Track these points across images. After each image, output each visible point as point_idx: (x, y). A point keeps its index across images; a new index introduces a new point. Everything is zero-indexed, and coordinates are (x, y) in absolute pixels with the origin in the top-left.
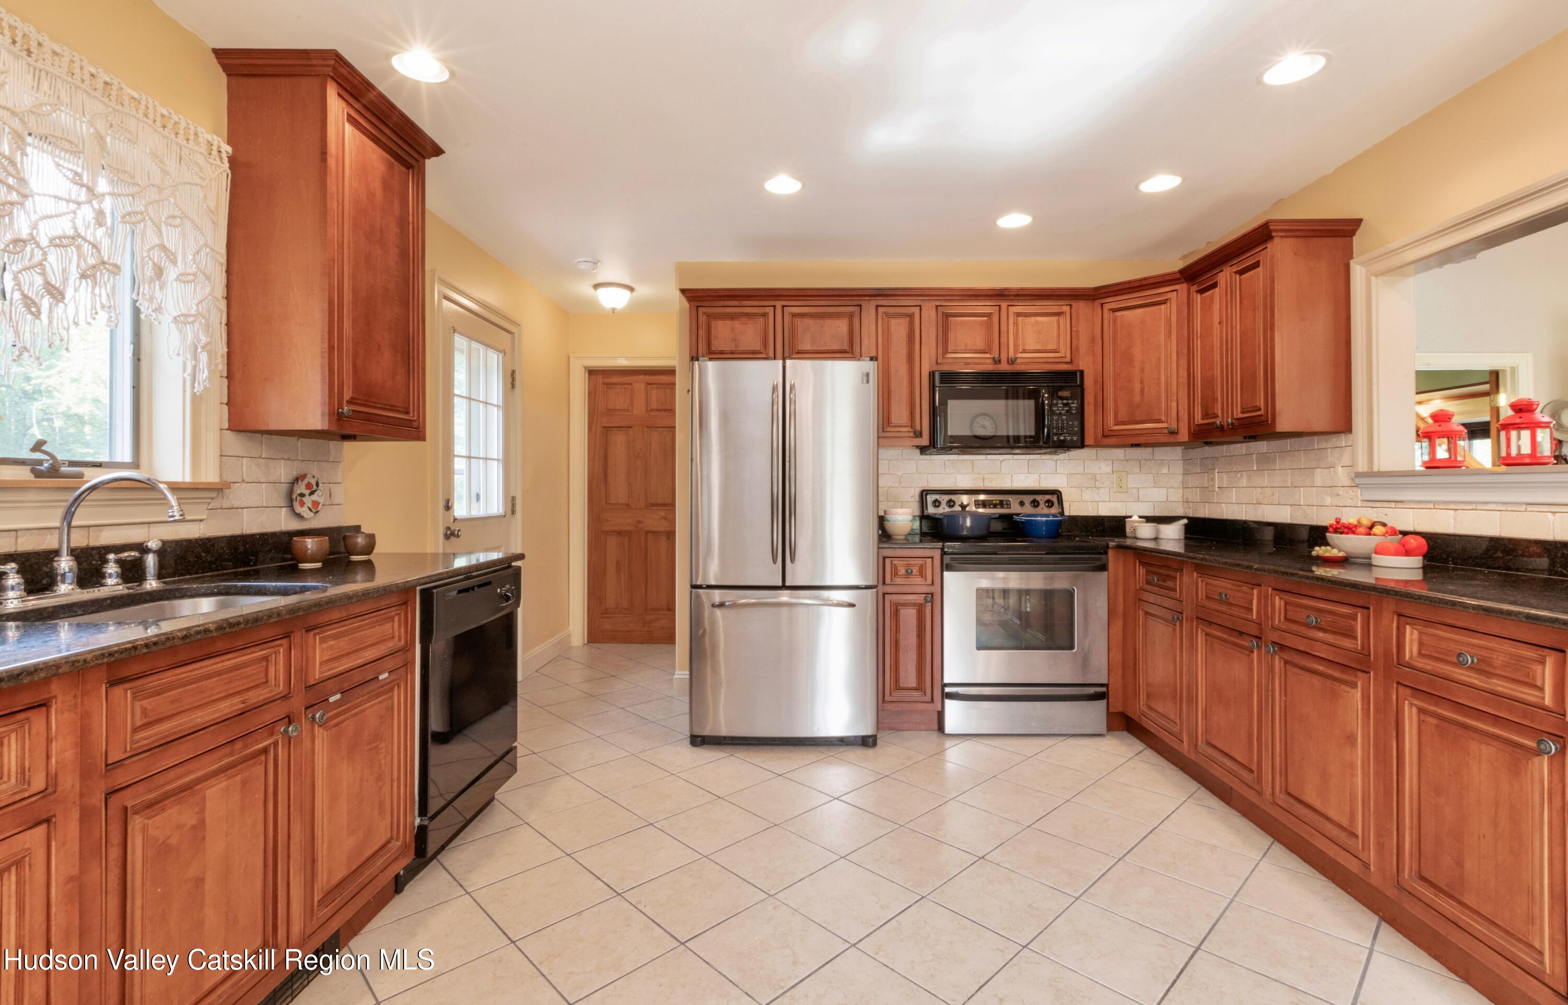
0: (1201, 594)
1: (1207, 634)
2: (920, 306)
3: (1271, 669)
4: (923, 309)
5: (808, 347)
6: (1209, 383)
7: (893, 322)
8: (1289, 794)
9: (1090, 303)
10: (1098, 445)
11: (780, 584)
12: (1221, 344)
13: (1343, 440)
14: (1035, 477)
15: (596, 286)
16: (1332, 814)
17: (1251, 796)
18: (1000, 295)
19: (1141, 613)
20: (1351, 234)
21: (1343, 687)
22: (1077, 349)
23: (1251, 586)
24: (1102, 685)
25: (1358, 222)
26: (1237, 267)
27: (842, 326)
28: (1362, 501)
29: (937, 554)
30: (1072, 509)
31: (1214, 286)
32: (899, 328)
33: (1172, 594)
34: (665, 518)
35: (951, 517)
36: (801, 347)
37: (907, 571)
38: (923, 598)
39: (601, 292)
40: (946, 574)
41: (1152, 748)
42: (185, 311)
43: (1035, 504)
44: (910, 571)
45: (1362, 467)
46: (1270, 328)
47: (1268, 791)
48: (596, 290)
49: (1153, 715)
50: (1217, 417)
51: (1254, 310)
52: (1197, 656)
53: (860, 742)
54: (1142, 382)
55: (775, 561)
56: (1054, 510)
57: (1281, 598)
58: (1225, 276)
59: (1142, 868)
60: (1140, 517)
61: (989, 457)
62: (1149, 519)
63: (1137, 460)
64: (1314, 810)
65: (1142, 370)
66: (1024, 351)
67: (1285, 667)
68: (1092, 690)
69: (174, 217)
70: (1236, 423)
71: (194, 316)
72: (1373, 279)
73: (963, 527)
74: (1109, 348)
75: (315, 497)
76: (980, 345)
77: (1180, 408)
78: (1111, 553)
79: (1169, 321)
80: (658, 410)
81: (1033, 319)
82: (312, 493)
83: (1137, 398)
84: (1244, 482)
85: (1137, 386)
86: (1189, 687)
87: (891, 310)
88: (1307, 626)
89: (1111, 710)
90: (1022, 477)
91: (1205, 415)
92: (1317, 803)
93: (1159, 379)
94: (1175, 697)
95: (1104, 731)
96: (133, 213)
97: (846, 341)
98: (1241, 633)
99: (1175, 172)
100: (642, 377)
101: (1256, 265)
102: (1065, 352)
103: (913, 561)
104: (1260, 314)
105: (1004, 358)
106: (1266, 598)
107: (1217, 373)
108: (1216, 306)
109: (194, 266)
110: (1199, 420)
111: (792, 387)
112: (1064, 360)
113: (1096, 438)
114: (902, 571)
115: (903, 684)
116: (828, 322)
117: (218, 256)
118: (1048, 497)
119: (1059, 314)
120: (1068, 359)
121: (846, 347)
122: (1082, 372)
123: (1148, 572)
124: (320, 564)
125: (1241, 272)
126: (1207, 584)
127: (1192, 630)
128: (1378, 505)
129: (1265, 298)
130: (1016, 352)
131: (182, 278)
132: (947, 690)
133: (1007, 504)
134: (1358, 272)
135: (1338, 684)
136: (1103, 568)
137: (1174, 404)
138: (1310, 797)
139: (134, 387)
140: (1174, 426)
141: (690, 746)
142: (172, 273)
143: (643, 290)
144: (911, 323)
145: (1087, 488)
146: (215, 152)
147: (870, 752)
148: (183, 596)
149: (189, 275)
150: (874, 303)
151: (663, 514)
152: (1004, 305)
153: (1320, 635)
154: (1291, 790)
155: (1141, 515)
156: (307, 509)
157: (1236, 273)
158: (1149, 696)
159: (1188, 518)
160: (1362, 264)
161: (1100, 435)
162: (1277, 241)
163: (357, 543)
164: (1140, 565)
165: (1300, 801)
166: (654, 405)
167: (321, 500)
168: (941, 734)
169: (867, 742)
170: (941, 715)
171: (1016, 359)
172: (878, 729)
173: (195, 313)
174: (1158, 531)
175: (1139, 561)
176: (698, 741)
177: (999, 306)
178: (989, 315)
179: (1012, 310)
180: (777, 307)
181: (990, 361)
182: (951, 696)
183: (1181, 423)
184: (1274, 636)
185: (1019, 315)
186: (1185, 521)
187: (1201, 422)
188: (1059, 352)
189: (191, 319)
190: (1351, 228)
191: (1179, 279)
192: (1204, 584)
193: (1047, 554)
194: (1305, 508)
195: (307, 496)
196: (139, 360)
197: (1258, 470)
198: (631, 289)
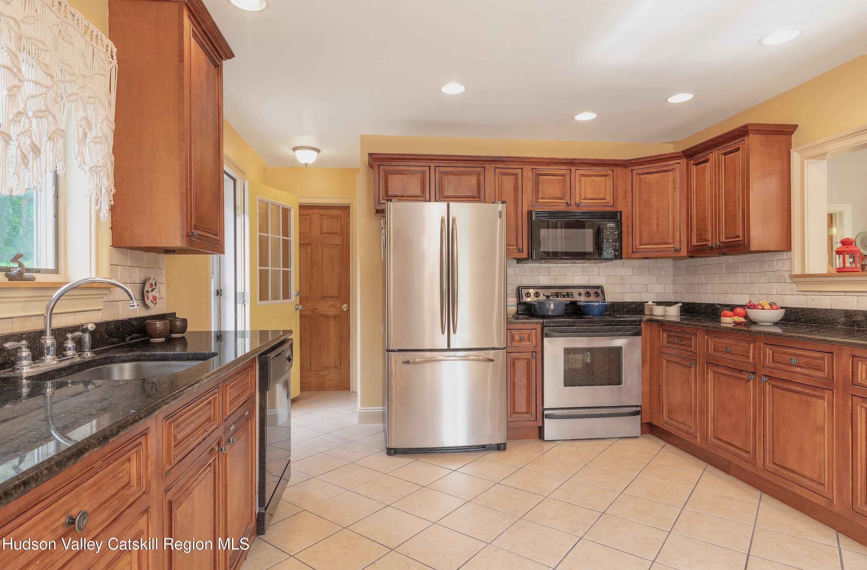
0: (711, 348)
1: (714, 372)
2: (522, 169)
3: (764, 392)
4: (524, 170)
5: (451, 194)
6: (702, 221)
7: (505, 178)
8: (775, 464)
9: (624, 169)
10: (629, 258)
11: (446, 347)
12: (712, 197)
13: (784, 255)
14: (586, 277)
15: (295, 149)
16: (807, 473)
17: (748, 467)
18: (571, 163)
19: (664, 361)
20: (792, 133)
21: (814, 399)
22: (617, 197)
23: (749, 342)
24: (637, 406)
25: (795, 127)
26: (723, 151)
27: (473, 180)
28: (797, 291)
29: (539, 327)
30: (610, 298)
31: (707, 161)
32: (508, 182)
33: (689, 349)
34: (333, 306)
35: (541, 303)
36: (446, 194)
37: (520, 338)
38: (530, 355)
39: (298, 152)
40: (545, 339)
41: (670, 443)
42: (96, 164)
43: (588, 294)
44: (522, 338)
45: (797, 271)
46: (746, 188)
47: (760, 462)
48: (294, 151)
49: (674, 423)
50: (708, 241)
51: (735, 177)
52: (707, 385)
53: (496, 448)
54: (657, 219)
55: (443, 333)
56: (600, 299)
57: (770, 349)
58: (714, 155)
59: (697, 513)
60: (653, 302)
61: (559, 265)
62: (659, 304)
63: (647, 267)
64: (793, 471)
65: (658, 212)
66: (585, 199)
67: (773, 389)
68: (632, 410)
69: (91, 97)
70: (722, 245)
71: (101, 167)
72: (805, 160)
73: (548, 310)
74: (637, 198)
75: (154, 293)
76: (559, 194)
77: (682, 235)
78: (643, 325)
79: (674, 182)
80: (328, 233)
81: (590, 179)
82: (153, 290)
83: (655, 229)
84: (717, 280)
85: (655, 222)
86: (701, 405)
87: (504, 171)
88: (790, 365)
89: (643, 422)
90: (578, 278)
91: (700, 238)
92: (796, 468)
93: (668, 217)
94: (691, 411)
95: (639, 434)
96: (72, 94)
97: (475, 190)
98: (741, 371)
99: (689, 92)
100: (317, 210)
101: (738, 150)
102: (609, 199)
103: (523, 332)
104: (739, 179)
105: (573, 202)
106: (760, 349)
107: (709, 214)
108: (708, 174)
109: (101, 131)
110: (695, 242)
111: (454, 220)
112: (609, 204)
113: (628, 254)
114: (517, 338)
115: (518, 409)
116: (464, 177)
117: (111, 124)
118: (596, 290)
119: (605, 176)
120: (611, 204)
121: (475, 194)
122: (621, 212)
123: (669, 336)
124: (164, 339)
125: (725, 154)
126: (714, 342)
127: (703, 371)
128: (808, 293)
129: (743, 170)
130: (580, 199)
131: (96, 141)
132: (546, 412)
133: (571, 295)
134: (795, 157)
135: (811, 398)
136: (638, 334)
137: (678, 233)
138: (791, 464)
139: (55, 216)
140: (678, 247)
141: (387, 456)
142: (90, 136)
143: (326, 152)
144: (517, 179)
145: (618, 284)
146: (109, 52)
147: (502, 454)
148: (112, 362)
149: (98, 138)
150: (494, 166)
151: (331, 303)
152: (573, 169)
153: (799, 369)
154: (777, 461)
155: (653, 301)
156: (150, 301)
157: (722, 154)
158: (670, 412)
159: (682, 303)
160: (798, 152)
161: (630, 251)
162: (751, 136)
163: (176, 325)
164: (663, 332)
165: (783, 468)
166: (325, 230)
167: (157, 295)
168: (541, 441)
169: (500, 447)
170: (541, 429)
171: (581, 203)
172: (508, 438)
173: (101, 165)
174: (665, 311)
175: (663, 330)
176: (392, 452)
177: (570, 169)
178: (563, 175)
179: (578, 172)
180: (431, 167)
181: (564, 205)
182: (549, 417)
183: (682, 245)
184: (766, 372)
185: (582, 175)
186: (680, 304)
187: (696, 244)
188: (605, 200)
189: (99, 169)
190: (791, 130)
191: (682, 156)
192: (712, 342)
193: (605, 325)
194: (759, 296)
195: (150, 293)
196: (58, 197)
197: (726, 273)
198: (318, 151)
